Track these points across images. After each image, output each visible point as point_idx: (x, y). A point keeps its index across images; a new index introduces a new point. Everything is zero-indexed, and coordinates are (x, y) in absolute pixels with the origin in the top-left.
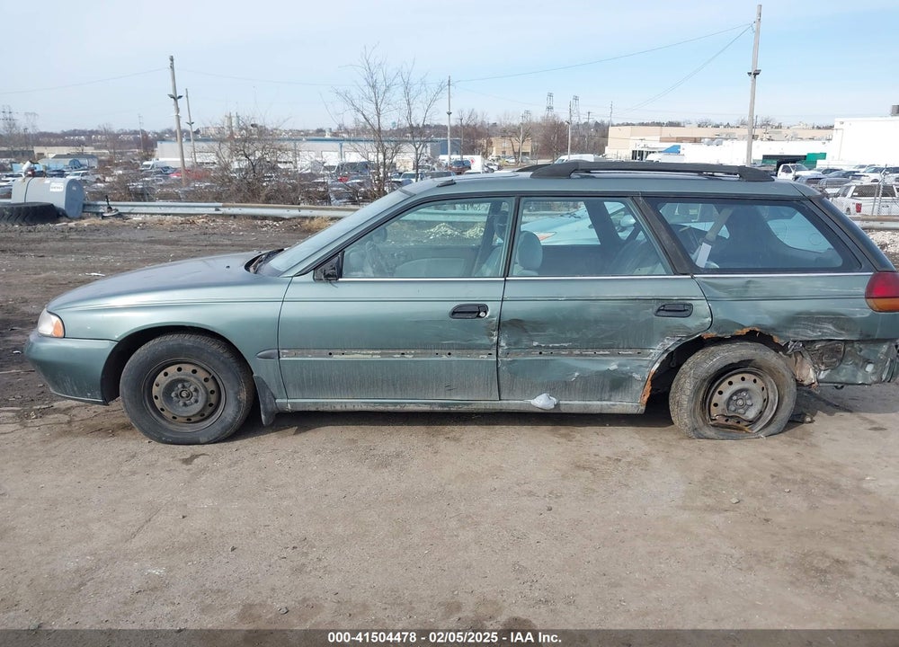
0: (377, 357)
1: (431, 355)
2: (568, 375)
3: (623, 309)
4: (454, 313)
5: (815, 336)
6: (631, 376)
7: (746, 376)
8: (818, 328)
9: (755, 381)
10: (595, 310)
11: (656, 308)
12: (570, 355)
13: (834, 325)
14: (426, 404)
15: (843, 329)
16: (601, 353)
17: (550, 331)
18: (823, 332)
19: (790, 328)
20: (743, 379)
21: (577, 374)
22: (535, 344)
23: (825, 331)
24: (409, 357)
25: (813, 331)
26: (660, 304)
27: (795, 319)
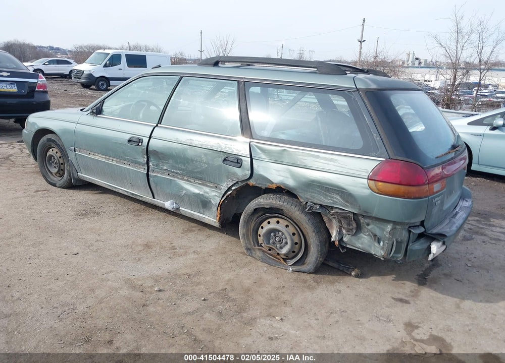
0: (104, 160)
1: (122, 163)
2: (180, 192)
3: (205, 155)
4: (129, 141)
5: (328, 203)
6: (210, 201)
7: (281, 221)
8: (329, 196)
9: (287, 226)
10: (190, 152)
11: (223, 158)
12: (182, 179)
13: (341, 197)
14: (126, 191)
15: (347, 202)
16: (197, 182)
17: (171, 161)
18: (334, 201)
19: (307, 191)
20: (278, 222)
21: (184, 192)
22: (165, 168)
23: (335, 200)
24: (114, 163)
25: (325, 198)
26: (226, 156)
27: (312, 185)
